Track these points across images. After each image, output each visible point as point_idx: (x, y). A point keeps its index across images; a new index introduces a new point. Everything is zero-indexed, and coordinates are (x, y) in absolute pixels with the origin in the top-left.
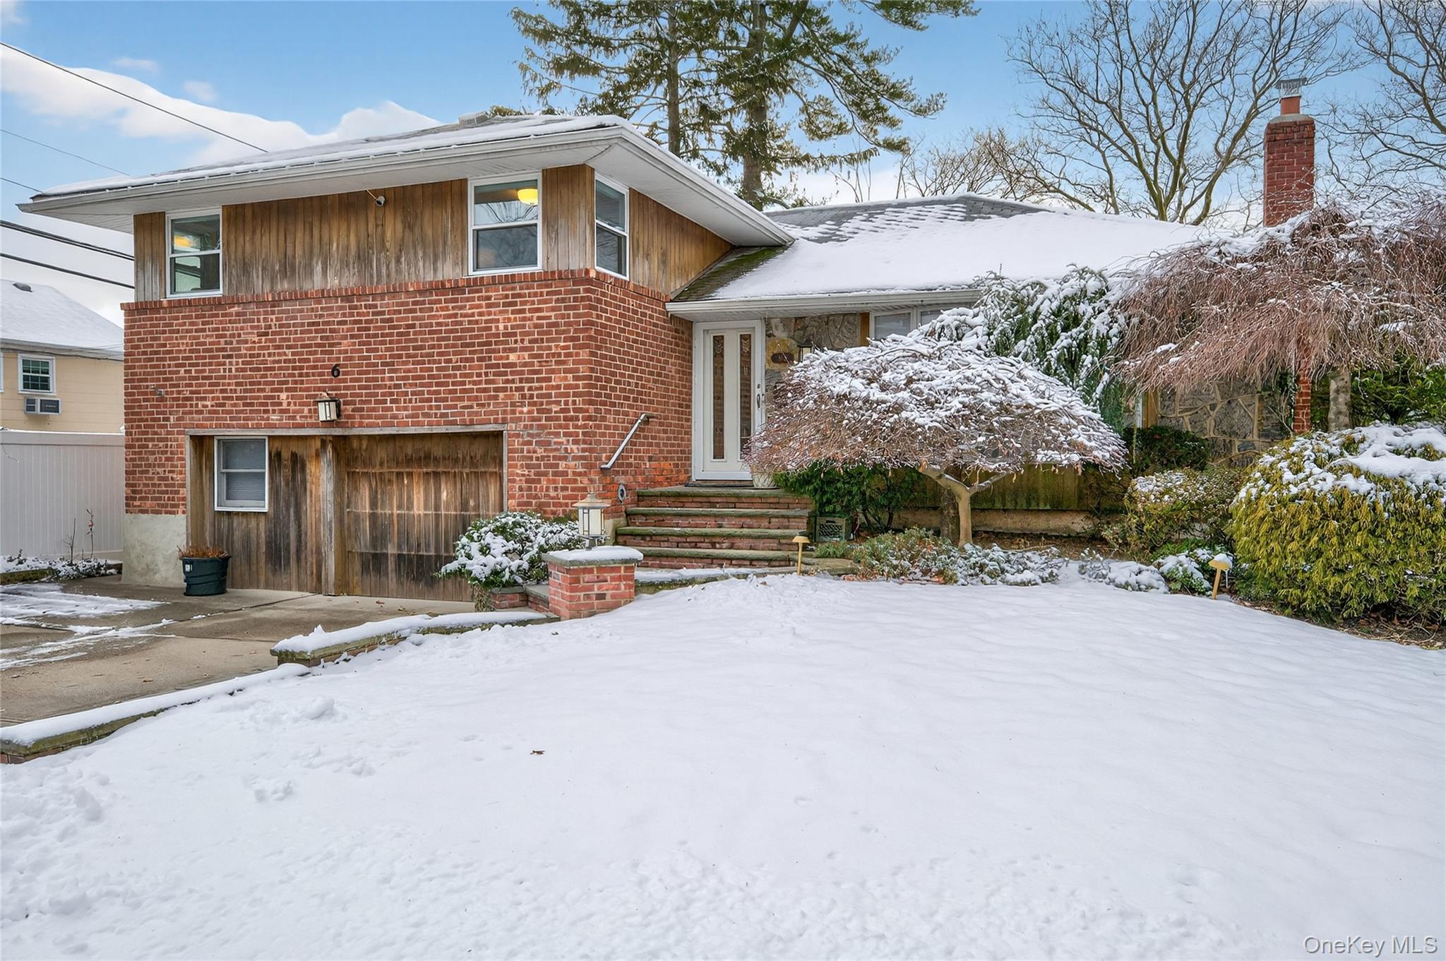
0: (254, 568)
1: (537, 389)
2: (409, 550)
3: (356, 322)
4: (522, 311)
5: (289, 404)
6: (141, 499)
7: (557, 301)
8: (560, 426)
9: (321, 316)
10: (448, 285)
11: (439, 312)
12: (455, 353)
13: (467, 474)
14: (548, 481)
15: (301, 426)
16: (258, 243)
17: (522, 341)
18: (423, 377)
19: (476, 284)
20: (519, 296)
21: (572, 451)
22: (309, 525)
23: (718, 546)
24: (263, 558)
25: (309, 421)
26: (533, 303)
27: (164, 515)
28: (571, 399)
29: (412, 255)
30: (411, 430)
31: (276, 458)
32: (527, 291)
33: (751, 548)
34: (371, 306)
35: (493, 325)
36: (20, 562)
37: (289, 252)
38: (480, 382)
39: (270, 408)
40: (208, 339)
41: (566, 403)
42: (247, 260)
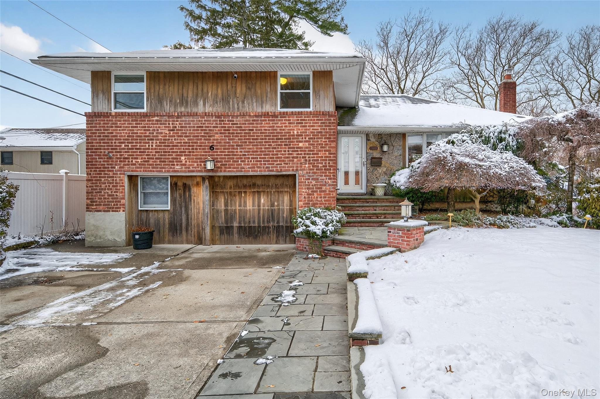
0: (161, 235)
1: (312, 157)
2: (245, 224)
3: (222, 127)
4: (306, 126)
5: (186, 162)
6: (96, 205)
7: (321, 123)
8: (323, 173)
9: (204, 124)
10: (270, 114)
11: (266, 125)
12: (273, 142)
13: (274, 192)
14: (317, 195)
15: (193, 171)
16: (167, 89)
17: (305, 138)
18: (257, 152)
19: (283, 115)
20: (304, 120)
21: (328, 182)
22: (193, 216)
23: (379, 217)
24: (167, 231)
25: (197, 169)
26: (310, 123)
27: (111, 213)
28: (328, 162)
29: (250, 101)
30: (251, 173)
31: (174, 186)
32: (307, 119)
33: (392, 218)
34: (231, 121)
35: (292, 131)
36: (19, 239)
37: (185, 95)
38: (285, 154)
39: (176, 163)
40: (140, 131)
41: (325, 163)
42: (160, 96)
